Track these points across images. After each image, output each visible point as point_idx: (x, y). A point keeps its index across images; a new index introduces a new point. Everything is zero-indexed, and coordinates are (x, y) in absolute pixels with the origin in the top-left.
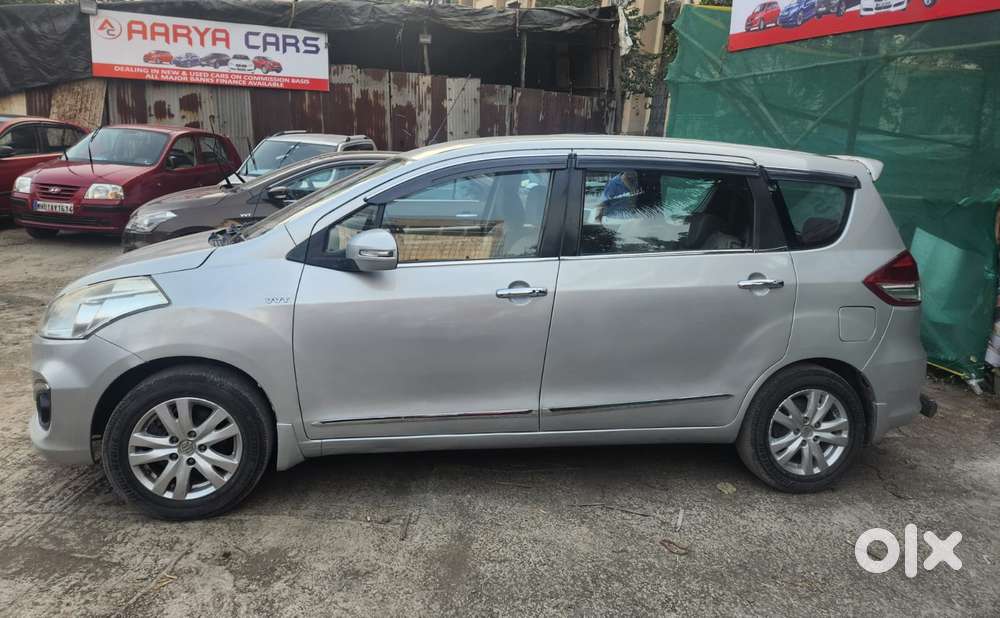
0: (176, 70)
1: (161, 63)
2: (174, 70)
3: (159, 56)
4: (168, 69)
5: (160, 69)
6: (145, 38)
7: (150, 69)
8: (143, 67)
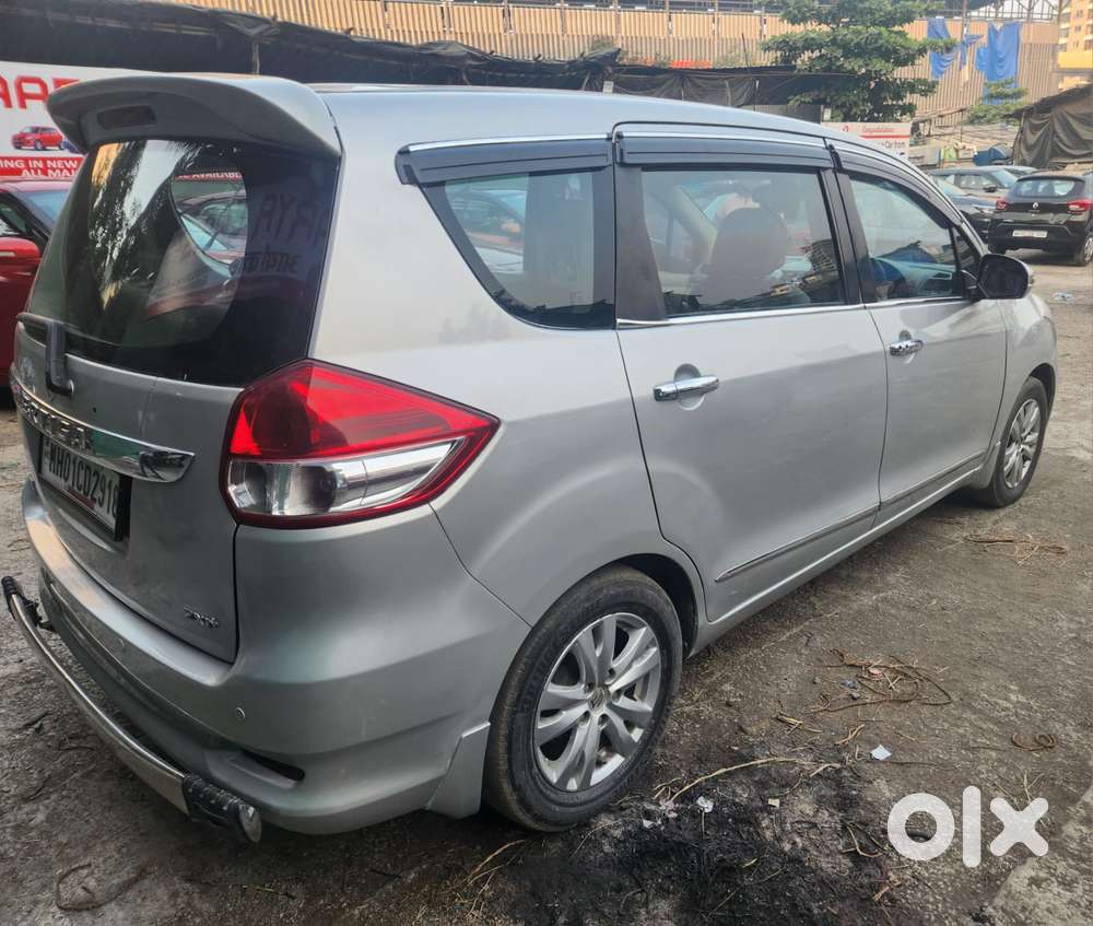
0: (73, 159)
1: (44, 149)
2: (68, 159)
3: (38, 136)
4: (56, 159)
5: (44, 160)
6: (8, 104)
7: (26, 160)
8: (15, 159)
